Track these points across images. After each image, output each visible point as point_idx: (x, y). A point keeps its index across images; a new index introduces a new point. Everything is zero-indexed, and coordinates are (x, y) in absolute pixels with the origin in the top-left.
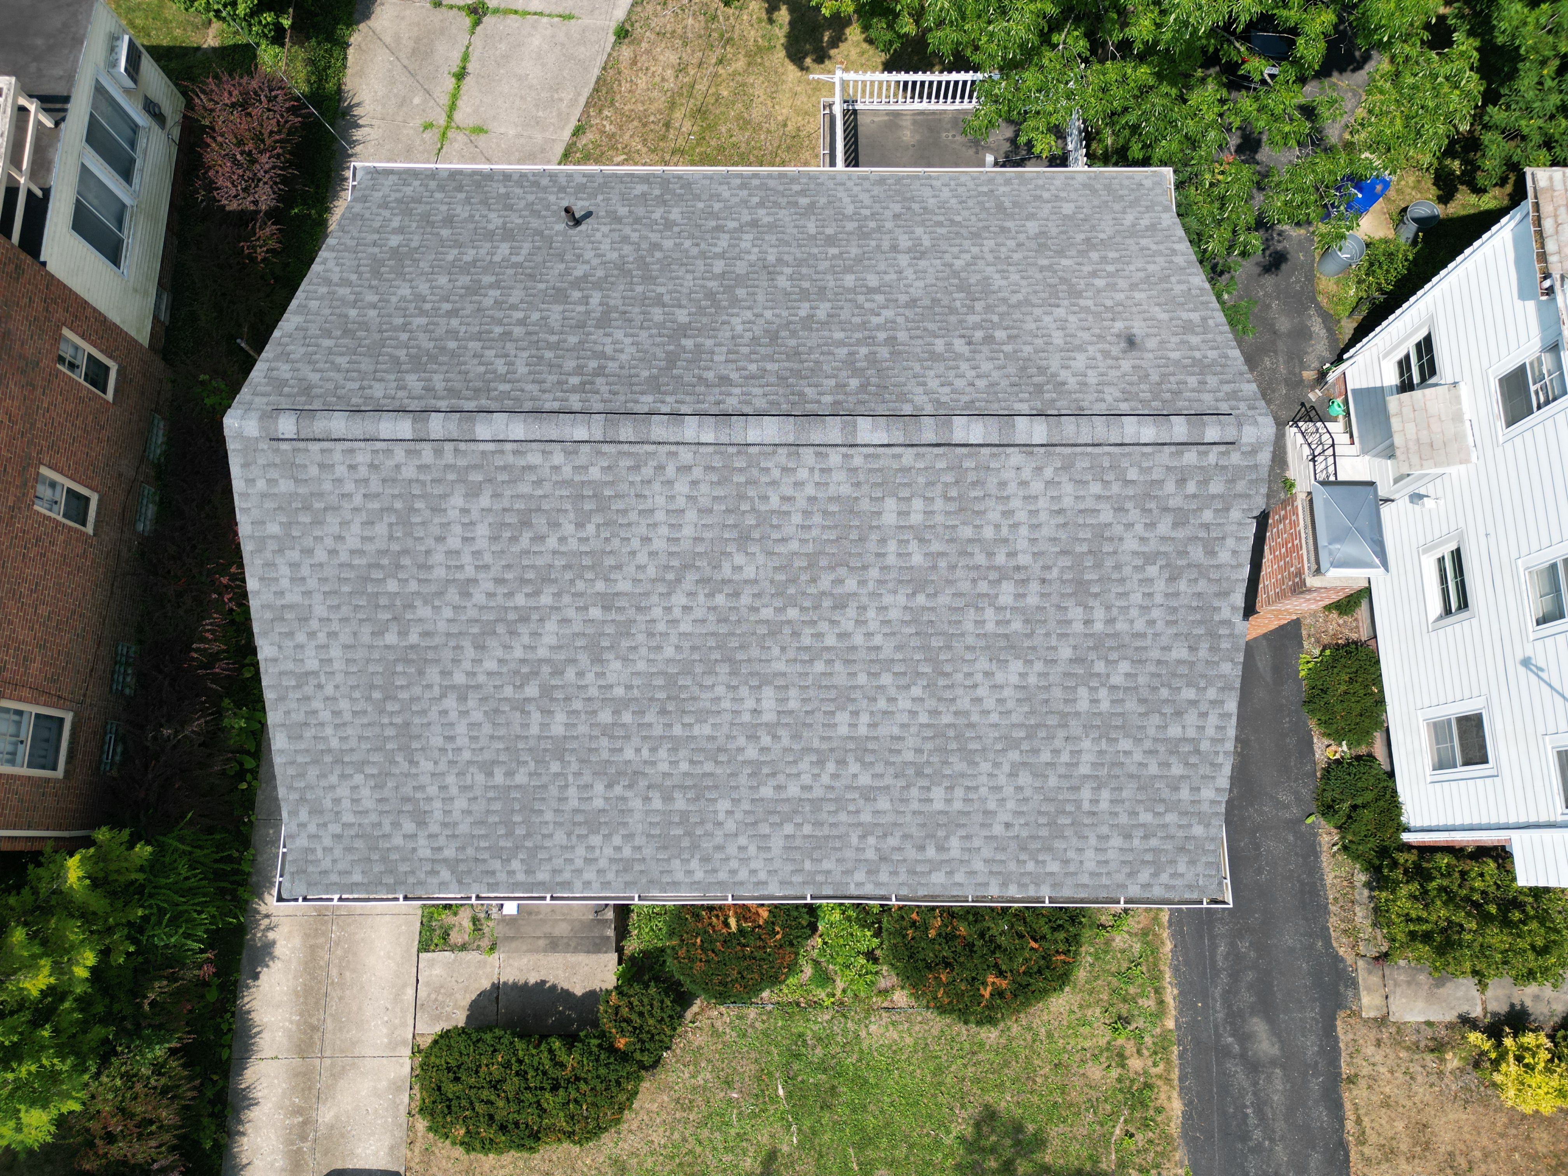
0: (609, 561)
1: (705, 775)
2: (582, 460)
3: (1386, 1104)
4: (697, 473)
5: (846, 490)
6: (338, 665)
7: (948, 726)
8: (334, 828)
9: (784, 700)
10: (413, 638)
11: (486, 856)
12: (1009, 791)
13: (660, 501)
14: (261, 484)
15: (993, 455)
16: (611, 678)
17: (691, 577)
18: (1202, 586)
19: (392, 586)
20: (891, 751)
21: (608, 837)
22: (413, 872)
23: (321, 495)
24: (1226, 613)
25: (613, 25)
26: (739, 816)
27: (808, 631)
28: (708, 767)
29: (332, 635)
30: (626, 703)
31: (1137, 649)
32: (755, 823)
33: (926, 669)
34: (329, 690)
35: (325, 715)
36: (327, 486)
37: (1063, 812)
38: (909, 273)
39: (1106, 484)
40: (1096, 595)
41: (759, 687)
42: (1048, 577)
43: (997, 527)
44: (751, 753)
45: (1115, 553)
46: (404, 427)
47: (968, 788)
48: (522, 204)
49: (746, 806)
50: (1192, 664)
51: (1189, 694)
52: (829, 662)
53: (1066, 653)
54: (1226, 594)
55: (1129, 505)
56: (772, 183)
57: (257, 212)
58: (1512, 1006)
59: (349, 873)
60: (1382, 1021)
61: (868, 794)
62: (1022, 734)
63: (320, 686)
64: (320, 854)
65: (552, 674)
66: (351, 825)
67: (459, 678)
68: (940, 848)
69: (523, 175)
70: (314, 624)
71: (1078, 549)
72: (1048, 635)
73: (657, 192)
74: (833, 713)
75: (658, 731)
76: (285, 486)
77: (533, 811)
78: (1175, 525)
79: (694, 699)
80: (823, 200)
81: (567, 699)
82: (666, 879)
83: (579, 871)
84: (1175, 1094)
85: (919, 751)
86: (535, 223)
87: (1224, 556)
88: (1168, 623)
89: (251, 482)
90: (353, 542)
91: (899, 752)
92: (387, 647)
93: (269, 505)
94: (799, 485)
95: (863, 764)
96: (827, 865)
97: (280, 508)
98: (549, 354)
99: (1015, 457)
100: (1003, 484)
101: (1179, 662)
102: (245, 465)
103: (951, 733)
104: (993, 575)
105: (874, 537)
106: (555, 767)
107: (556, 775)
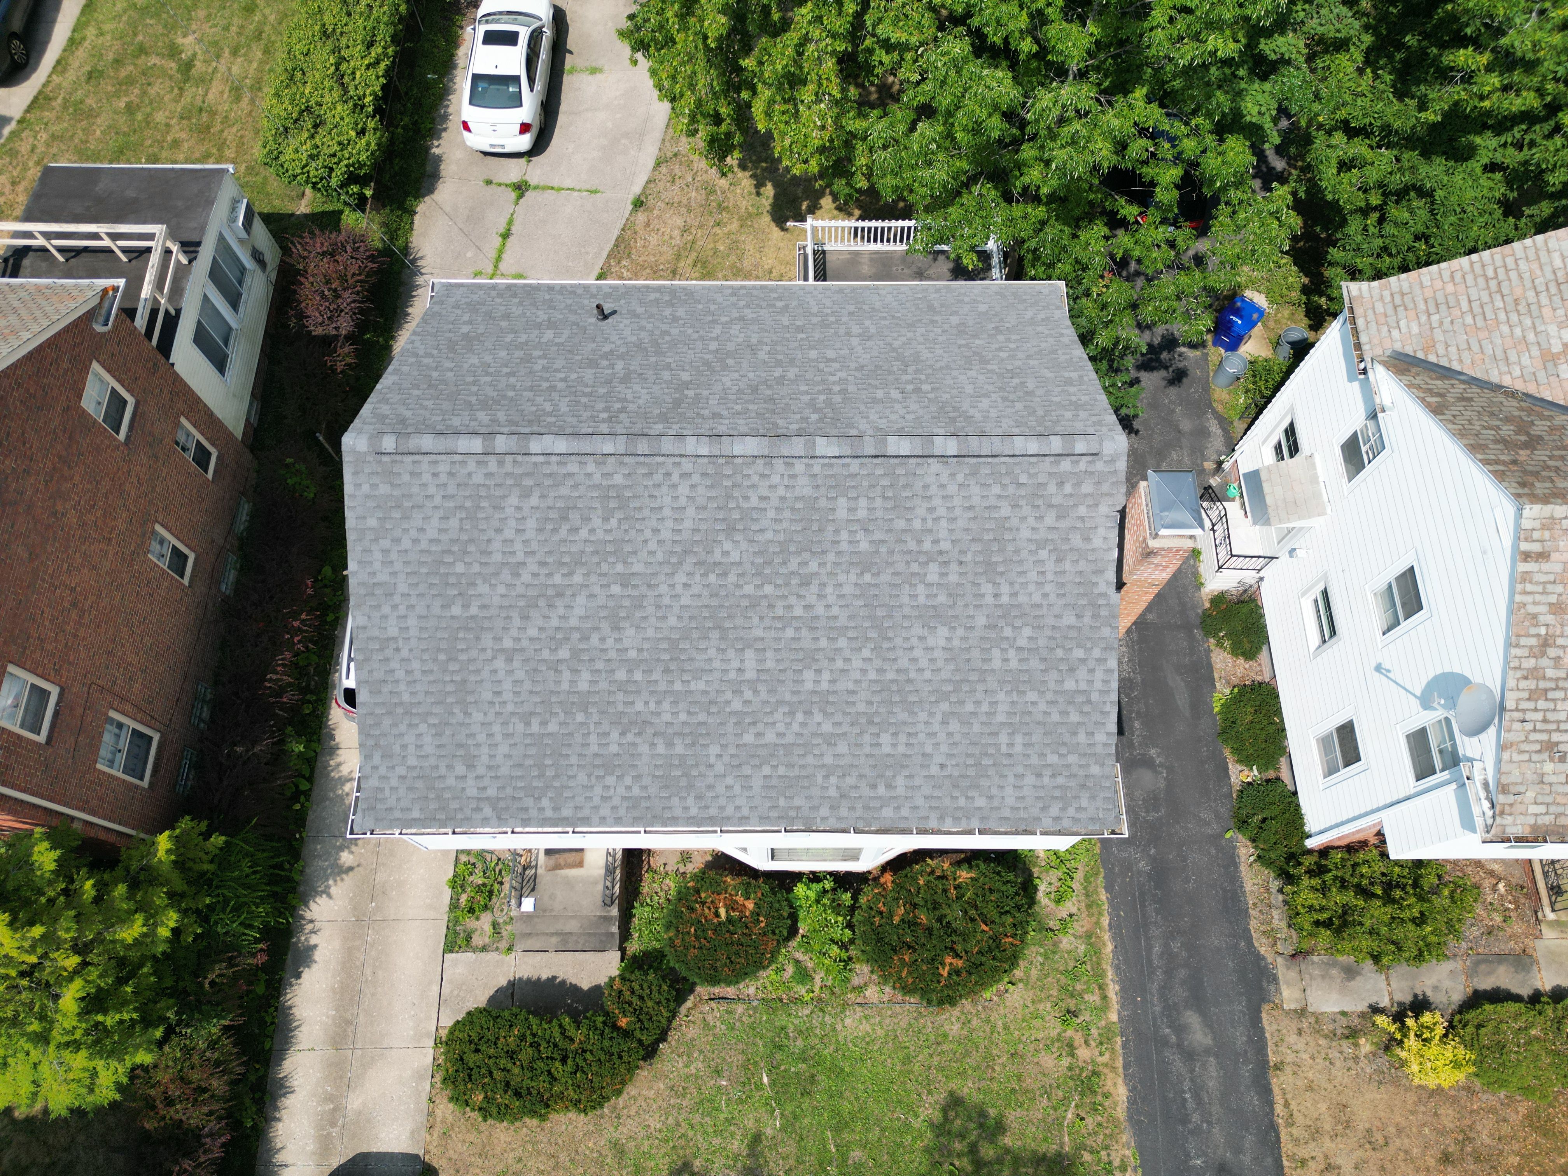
0: (628, 548)
1: (700, 724)
2: (608, 469)
3: (1310, 1088)
4: (696, 478)
5: (808, 491)
6: (414, 632)
7: (892, 681)
8: (401, 770)
9: (763, 661)
10: (474, 610)
11: (521, 795)
12: (941, 737)
13: (667, 500)
14: (366, 488)
15: (918, 464)
16: (626, 643)
17: (690, 560)
18: (1082, 565)
19: (460, 568)
20: (847, 703)
21: (620, 778)
22: (461, 809)
23: (410, 496)
24: (1102, 588)
25: (631, 198)
26: (726, 759)
27: (780, 604)
28: (702, 717)
29: (411, 607)
30: (638, 662)
31: (1035, 617)
32: (740, 765)
33: (873, 634)
34: (405, 653)
35: (400, 674)
36: (415, 490)
37: (986, 754)
38: (859, 350)
39: (1004, 486)
40: (1002, 574)
41: (743, 650)
42: (964, 559)
43: (924, 520)
44: (737, 705)
45: (1014, 539)
46: (476, 444)
47: (909, 734)
48: (562, 306)
49: (732, 750)
51: (1079, 653)
52: (797, 629)
53: (981, 621)
54: (1100, 572)
55: (1022, 503)
56: (755, 293)
57: (337, 337)
58: (1416, 996)
59: (409, 809)
60: (1301, 1013)
61: (831, 740)
62: (951, 688)
63: (398, 650)
64: (387, 792)
65: (580, 640)
66: (415, 767)
67: (508, 643)
68: (889, 786)
69: (563, 287)
70: (397, 599)
71: (986, 537)
72: (966, 606)
73: (667, 298)
74: (801, 671)
75: (662, 687)
76: (384, 489)
77: (561, 755)
78: (1059, 518)
79: (691, 659)
80: (795, 303)
81: (592, 660)
82: (667, 814)
83: (597, 808)
84: (1120, 1081)
85: (869, 703)
86: (572, 318)
87: (1097, 542)
89: (358, 486)
90: (432, 533)
91: (854, 703)
92: (453, 617)
93: (371, 504)
94: (772, 487)
95: (826, 714)
96: (797, 802)
97: (378, 506)
98: (584, 400)
99: (935, 466)
100: (926, 487)
101: (1070, 627)
102: (356, 473)
103: (894, 688)
104: (923, 558)
105: (830, 528)
106: (580, 717)
107: (581, 724)
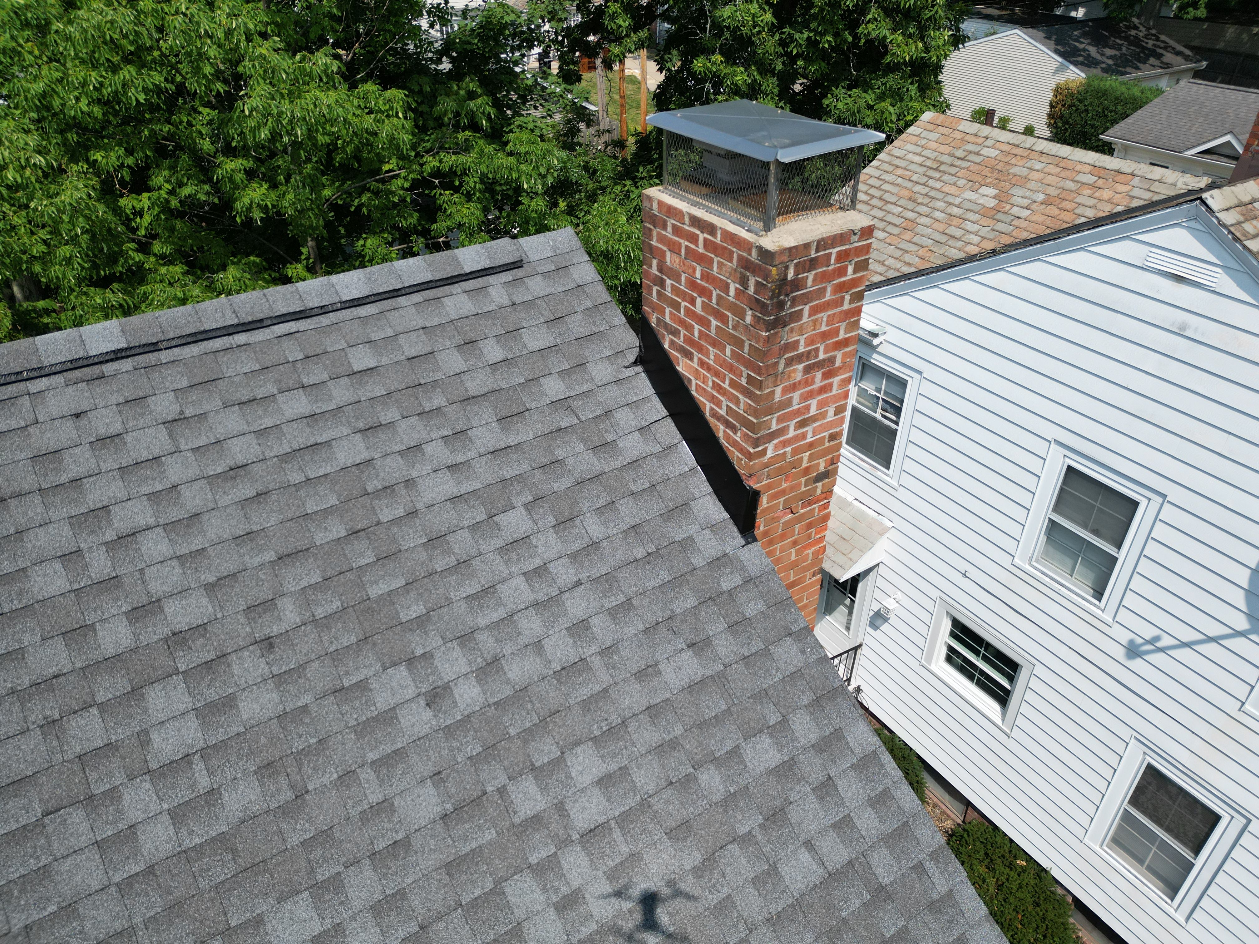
18: (629, 512)
24: (707, 546)
39: (314, 389)
42: (275, 630)
43: (71, 559)
45: (413, 514)
50: (720, 679)
51: (763, 753)
53: (421, 804)
71: (321, 538)
78: (505, 421)
87: (630, 444)
88: (613, 613)
100: (48, 459)
101: (694, 689)
104: (109, 687)
